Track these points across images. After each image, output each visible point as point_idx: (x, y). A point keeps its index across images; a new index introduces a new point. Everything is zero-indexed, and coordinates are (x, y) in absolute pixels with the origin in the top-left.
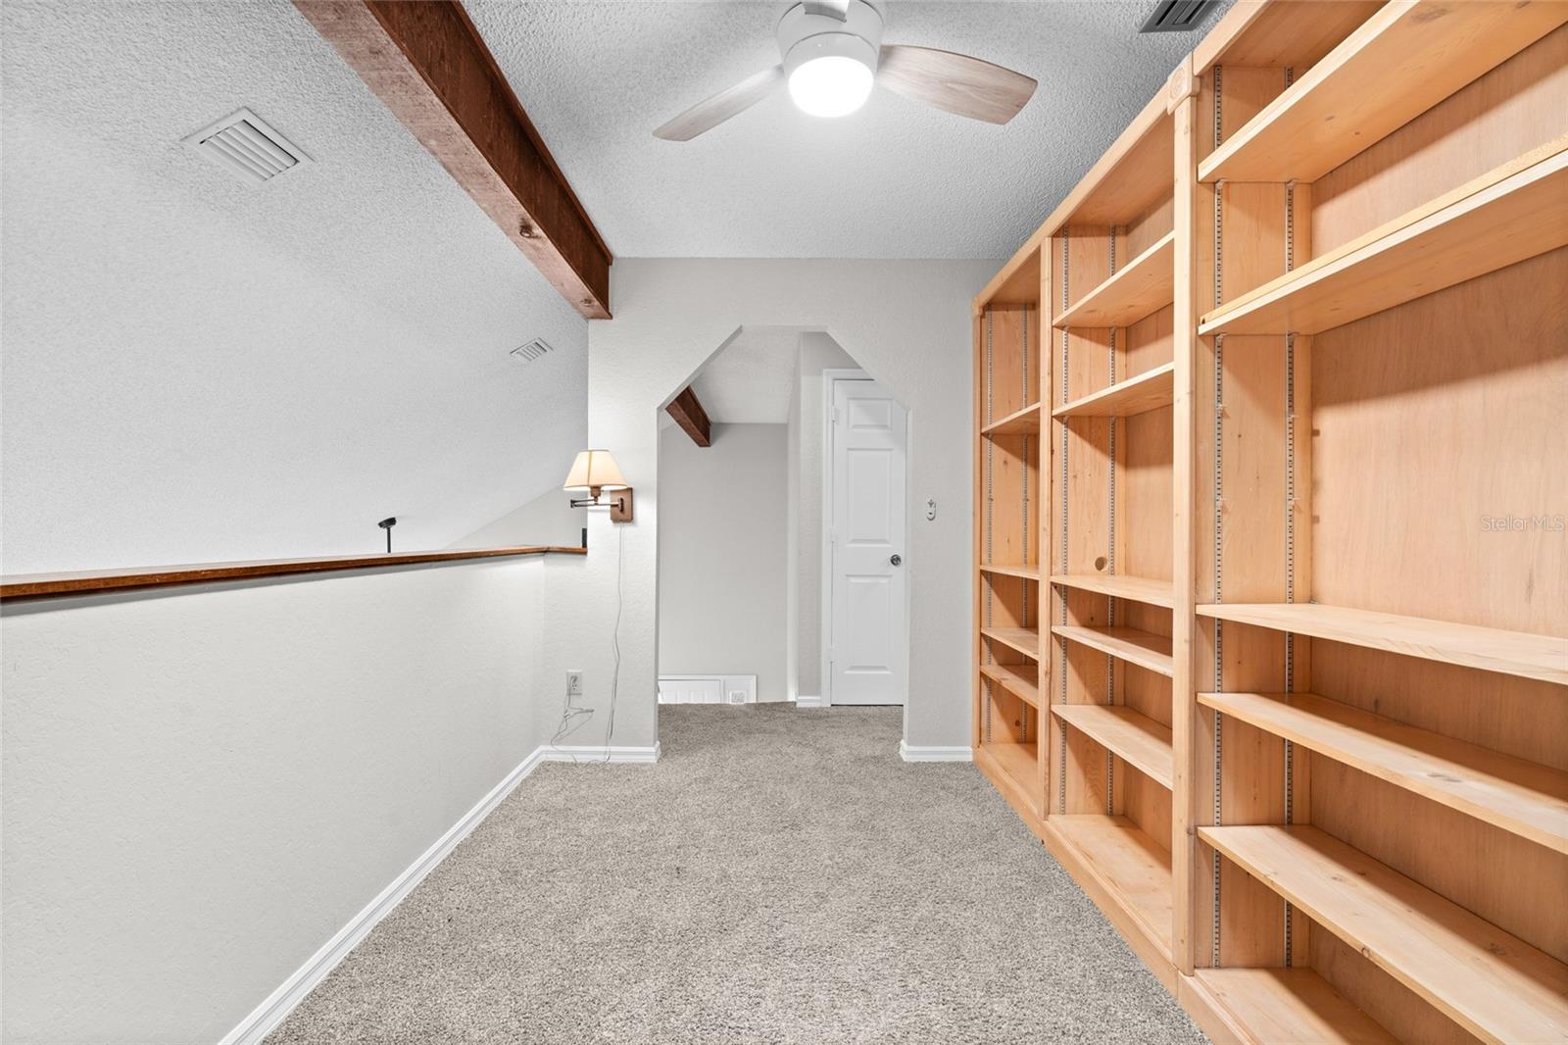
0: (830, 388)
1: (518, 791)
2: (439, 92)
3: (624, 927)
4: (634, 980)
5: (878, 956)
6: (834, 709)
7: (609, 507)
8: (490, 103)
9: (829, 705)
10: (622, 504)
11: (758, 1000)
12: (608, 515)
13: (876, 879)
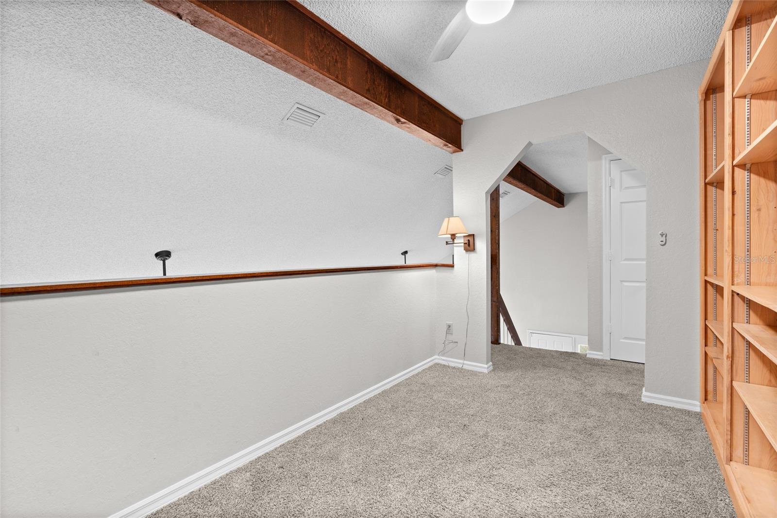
0: (608, 166)
1: (417, 375)
2: (334, 78)
3: (424, 444)
4: (414, 468)
5: (545, 504)
6: (612, 361)
7: (463, 244)
8: (367, 72)
9: (609, 359)
10: (469, 242)
11: (463, 499)
12: (463, 248)
13: (572, 463)
